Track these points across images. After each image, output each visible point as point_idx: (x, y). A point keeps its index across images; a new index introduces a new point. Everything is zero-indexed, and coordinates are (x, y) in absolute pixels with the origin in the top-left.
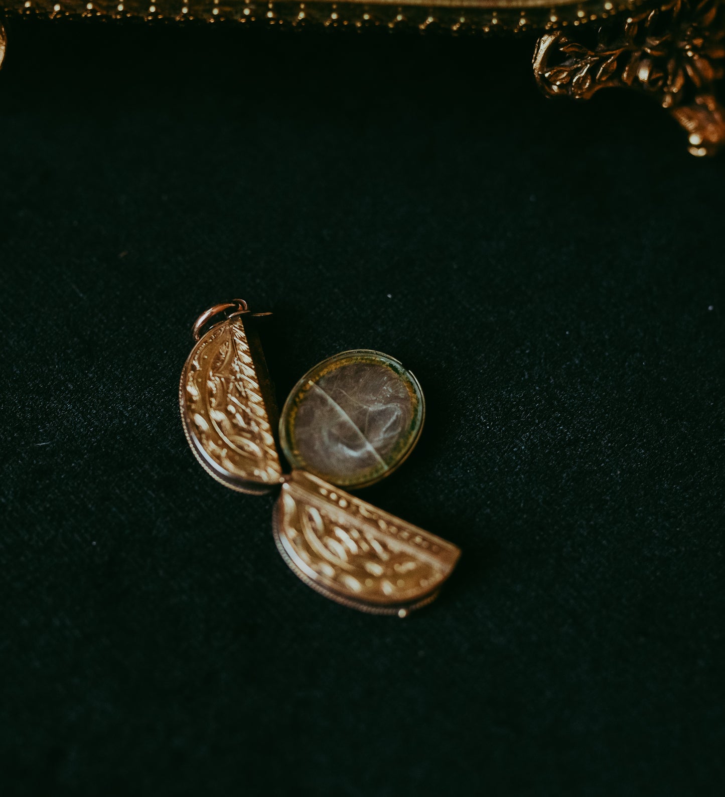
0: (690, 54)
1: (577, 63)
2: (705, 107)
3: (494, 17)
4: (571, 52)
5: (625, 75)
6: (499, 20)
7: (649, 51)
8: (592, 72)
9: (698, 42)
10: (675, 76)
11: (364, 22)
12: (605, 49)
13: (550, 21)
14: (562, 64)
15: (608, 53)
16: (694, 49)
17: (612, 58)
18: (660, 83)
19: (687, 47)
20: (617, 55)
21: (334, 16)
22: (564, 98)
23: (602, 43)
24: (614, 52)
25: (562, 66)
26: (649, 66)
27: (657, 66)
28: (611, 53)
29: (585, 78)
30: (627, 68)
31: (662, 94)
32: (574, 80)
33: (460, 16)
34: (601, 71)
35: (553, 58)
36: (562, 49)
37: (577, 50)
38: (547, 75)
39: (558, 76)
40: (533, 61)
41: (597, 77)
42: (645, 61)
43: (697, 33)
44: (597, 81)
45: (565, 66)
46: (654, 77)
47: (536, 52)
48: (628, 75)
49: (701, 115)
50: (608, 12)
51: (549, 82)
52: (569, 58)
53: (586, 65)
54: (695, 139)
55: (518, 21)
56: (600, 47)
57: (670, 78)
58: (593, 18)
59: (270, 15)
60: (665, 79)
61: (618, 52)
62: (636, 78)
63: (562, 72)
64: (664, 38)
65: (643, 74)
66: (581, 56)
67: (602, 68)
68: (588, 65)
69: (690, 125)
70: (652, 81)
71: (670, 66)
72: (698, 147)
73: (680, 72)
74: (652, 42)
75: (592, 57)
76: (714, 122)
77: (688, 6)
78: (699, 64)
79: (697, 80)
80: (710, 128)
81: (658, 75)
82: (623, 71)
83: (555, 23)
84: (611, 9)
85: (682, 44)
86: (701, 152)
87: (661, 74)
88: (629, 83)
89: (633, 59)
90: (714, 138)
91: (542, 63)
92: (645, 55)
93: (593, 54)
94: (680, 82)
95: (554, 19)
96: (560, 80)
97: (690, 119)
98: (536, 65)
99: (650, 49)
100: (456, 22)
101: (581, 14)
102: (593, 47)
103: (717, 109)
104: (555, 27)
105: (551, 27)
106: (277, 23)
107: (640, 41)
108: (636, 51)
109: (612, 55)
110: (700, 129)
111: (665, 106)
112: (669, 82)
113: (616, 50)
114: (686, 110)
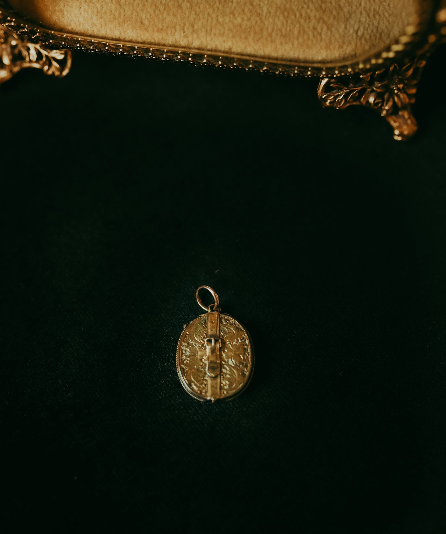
0: (396, 92)
1: (339, 92)
2: (403, 116)
3: (296, 70)
4: (336, 87)
5: (362, 100)
6: (298, 71)
7: (375, 89)
8: (346, 97)
9: (401, 86)
10: (388, 101)
11: (234, 66)
12: (353, 86)
13: (322, 74)
14: (332, 92)
15: (354, 89)
16: (398, 89)
17: (356, 91)
18: (380, 105)
19: (395, 88)
20: (358, 90)
21: (220, 63)
22: (332, 108)
23: (351, 83)
24: (357, 88)
25: (331, 93)
26: (374, 96)
27: (379, 96)
28: (356, 89)
29: (342, 99)
30: (363, 97)
31: (381, 109)
32: (337, 100)
33: (280, 67)
34: (350, 97)
35: (327, 89)
36: (331, 85)
37: (338, 86)
38: (323, 97)
39: (329, 97)
40: (318, 89)
41: (348, 99)
42: (373, 93)
43: (401, 81)
44: (348, 102)
45: (333, 93)
46: (376, 102)
47: (319, 85)
48: (363, 100)
49: (401, 120)
50: (349, 72)
51: (325, 100)
52: (335, 89)
53: (343, 93)
54: (397, 132)
55: (307, 73)
56: (351, 85)
57: (385, 102)
58: (343, 74)
59: (190, 59)
60: (383, 103)
61: (359, 88)
62: (368, 102)
63: (331, 96)
64: (383, 83)
65: (371, 100)
66: (341, 89)
67: (350, 96)
68: (344, 94)
69: (395, 125)
70: (375, 104)
71: (386, 97)
72: (398, 136)
73: (391, 100)
74: (377, 85)
75: (346, 90)
76: (406, 124)
77: (398, 68)
78: (402, 96)
79: (399, 104)
80: (405, 127)
81: (379, 101)
82: (361, 97)
83: (325, 75)
84: (351, 71)
85: (392, 87)
86: (399, 139)
87: (380, 100)
88: (364, 103)
89: (367, 92)
90: (406, 133)
91: (322, 90)
92: (373, 91)
93: (346, 88)
94: (390, 103)
95: (324, 73)
96: (329, 100)
97: (395, 122)
98: (320, 91)
99: (376, 88)
100: (278, 70)
101: (337, 72)
102: (347, 85)
103: (409, 118)
104: (325, 76)
105: (323, 76)
106: (194, 63)
107: (371, 83)
108: (369, 88)
109: (356, 90)
110: (399, 128)
111: (382, 115)
112: (384, 104)
113: (358, 87)
114: (394, 117)
